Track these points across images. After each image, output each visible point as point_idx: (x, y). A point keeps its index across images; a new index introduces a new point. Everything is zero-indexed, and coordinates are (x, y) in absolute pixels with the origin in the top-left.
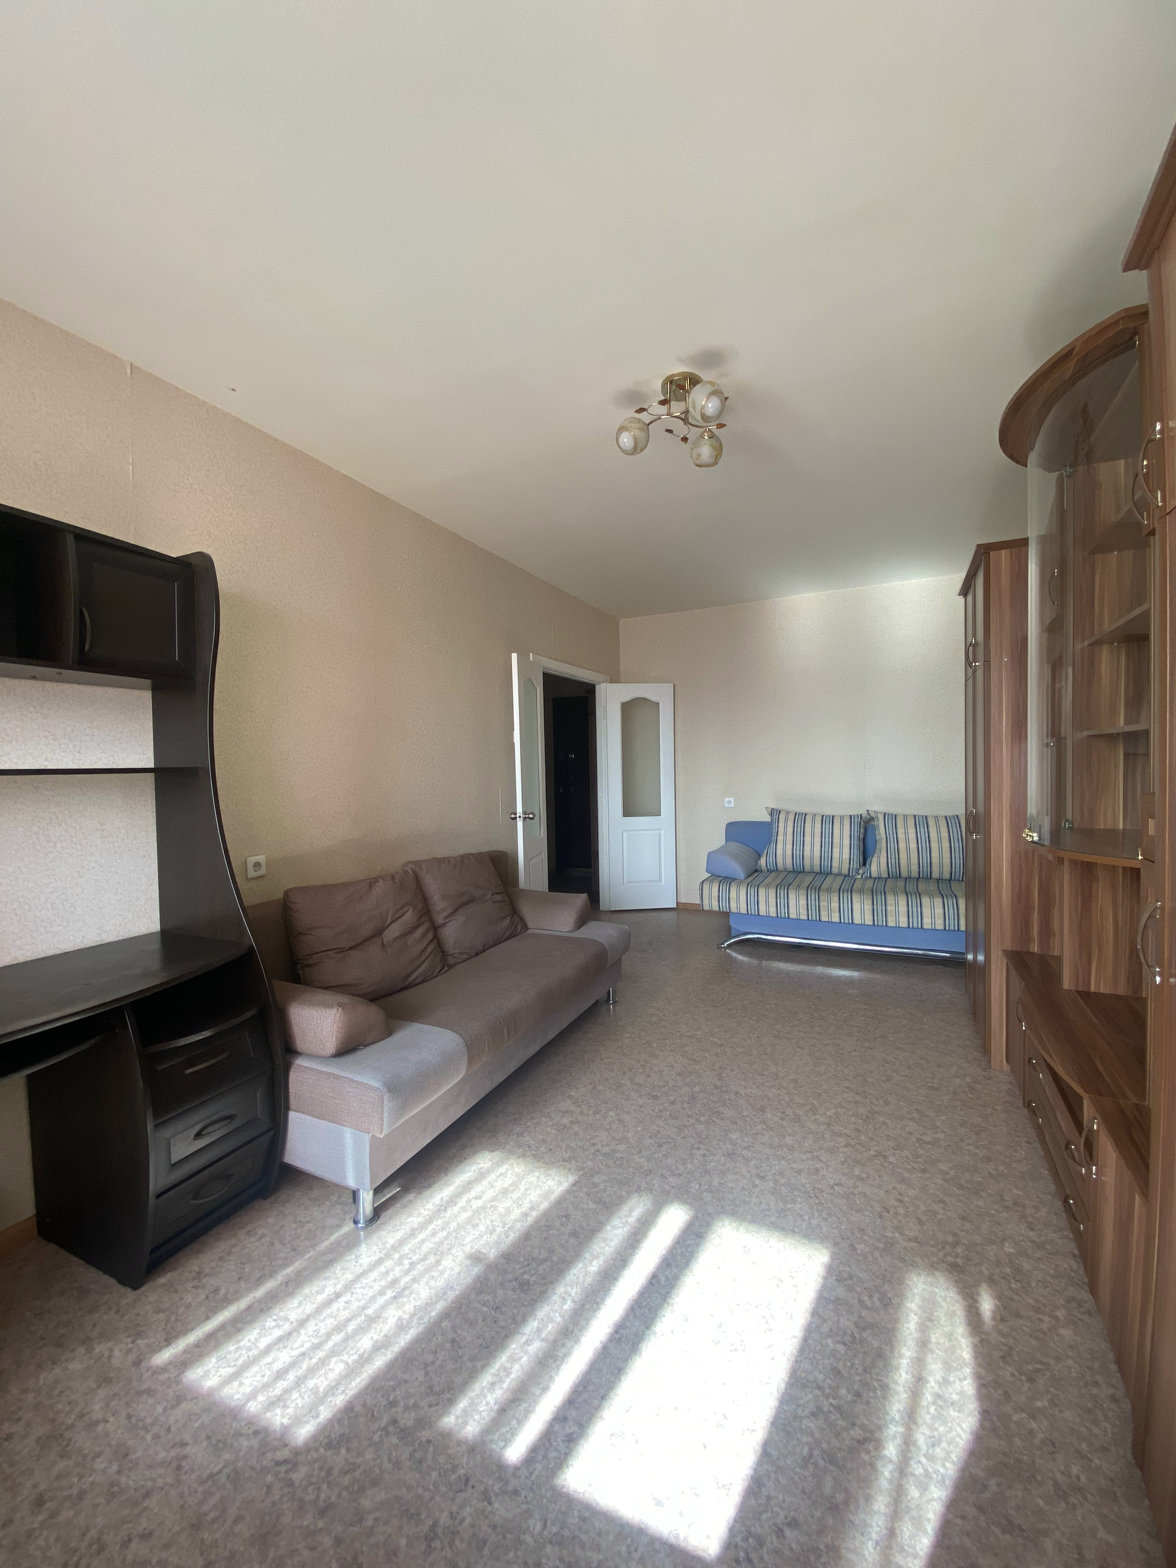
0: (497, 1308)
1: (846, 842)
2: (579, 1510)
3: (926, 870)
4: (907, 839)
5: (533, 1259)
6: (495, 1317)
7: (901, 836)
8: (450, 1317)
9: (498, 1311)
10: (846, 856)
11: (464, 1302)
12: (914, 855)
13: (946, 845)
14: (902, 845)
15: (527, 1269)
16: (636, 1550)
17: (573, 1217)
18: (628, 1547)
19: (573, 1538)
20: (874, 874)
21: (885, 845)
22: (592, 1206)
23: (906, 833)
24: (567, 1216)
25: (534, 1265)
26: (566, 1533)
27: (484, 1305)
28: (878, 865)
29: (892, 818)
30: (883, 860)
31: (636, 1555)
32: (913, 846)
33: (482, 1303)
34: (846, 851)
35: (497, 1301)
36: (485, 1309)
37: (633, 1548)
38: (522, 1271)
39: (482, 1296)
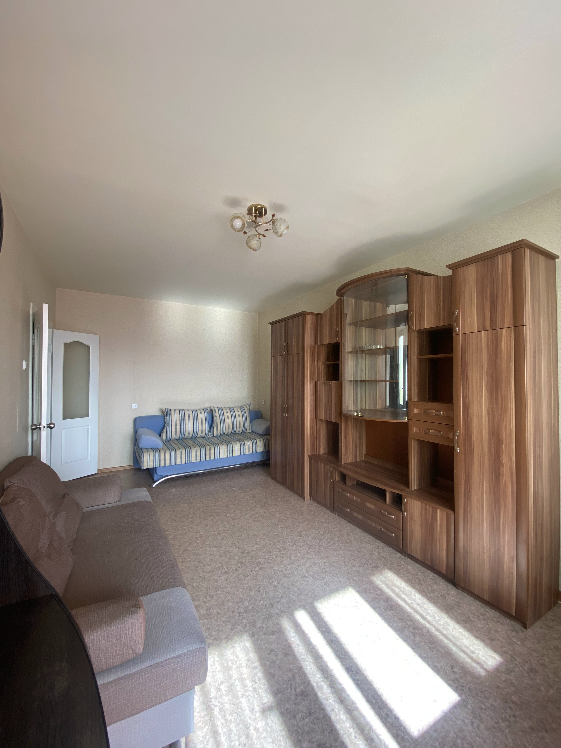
0: (310, 714)
1: (204, 422)
2: (431, 730)
3: (234, 430)
4: (228, 418)
5: (289, 681)
6: (315, 717)
7: (226, 417)
8: (301, 741)
9: (312, 714)
10: (204, 428)
11: (295, 728)
12: (231, 424)
13: (241, 419)
14: (226, 421)
15: (293, 687)
16: (452, 718)
17: (274, 649)
18: (450, 720)
19: (443, 738)
20: (215, 435)
21: (219, 421)
22: (274, 637)
23: (228, 416)
24: (272, 651)
25: (293, 683)
26: (440, 740)
27: (304, 719)
28: (217, 431)
29: (221, 409)
30: (219, 428)
31: (454, 719)
32: (230, 420)
33: (302, 719)
34: (204, 426)
35: (305, 711)
36: (307, 720)
37: (451, 719)
38: (293, 690)
39: (297, 717)
